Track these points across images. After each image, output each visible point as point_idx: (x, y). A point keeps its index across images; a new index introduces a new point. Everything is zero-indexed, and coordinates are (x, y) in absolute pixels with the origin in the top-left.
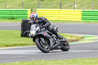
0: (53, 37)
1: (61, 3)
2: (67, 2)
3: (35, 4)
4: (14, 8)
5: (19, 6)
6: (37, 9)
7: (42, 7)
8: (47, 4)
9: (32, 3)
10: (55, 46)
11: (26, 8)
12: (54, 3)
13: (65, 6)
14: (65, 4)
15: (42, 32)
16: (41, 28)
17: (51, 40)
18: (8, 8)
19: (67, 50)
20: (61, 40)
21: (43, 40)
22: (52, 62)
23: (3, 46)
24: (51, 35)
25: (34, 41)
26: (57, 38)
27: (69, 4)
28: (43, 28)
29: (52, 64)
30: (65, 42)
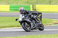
0: (33, 22)
1: (50, 1)
2: (54, 1)
3: (35, 2)
4: (22, 4)
5: (25, 3)
6: (36, 5)
7: (39, 3)
8: (42, 2)
9: (33, 1)
10: (34, 27)
11: (30, 4)
12: (46, 1)
13: (53, 3)
14: (53, 2)
15: (26, 19)
16: (25, 17)
17: (32, 24)
18: (19, 4)
19: (42, 30)
20: (39, 24)
21: (26, 24)
22: (45, 36)
23: (16, 27)
24: (32, 21)
25: (21, 24)
26: (36, 23)
27: (55, 2)
28: (27, 16)
29: (45, 37)
30: (41, 25)
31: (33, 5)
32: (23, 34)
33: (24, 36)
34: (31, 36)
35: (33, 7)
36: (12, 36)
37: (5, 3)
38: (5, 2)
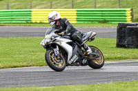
18: (99, 7)
31: (132, 10)
32: (108, 78)
33: (111, 83)
34: (128, 82)
35: (132, 15)
36: (83, 84)
37: (67, 4)
38: (65, 3)
